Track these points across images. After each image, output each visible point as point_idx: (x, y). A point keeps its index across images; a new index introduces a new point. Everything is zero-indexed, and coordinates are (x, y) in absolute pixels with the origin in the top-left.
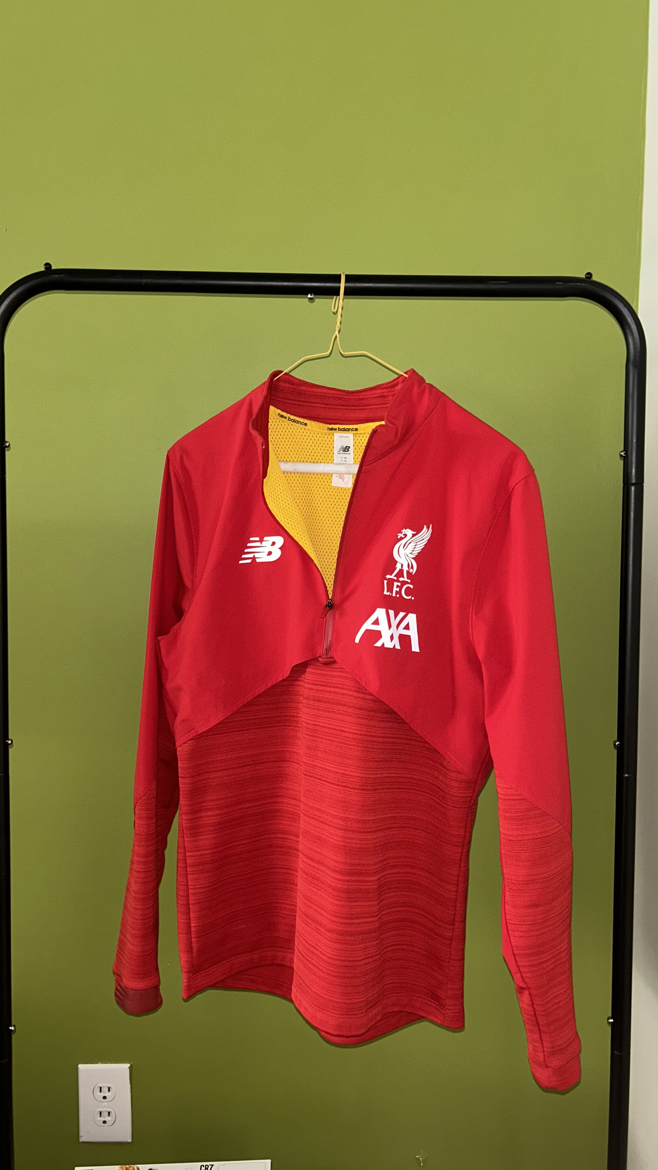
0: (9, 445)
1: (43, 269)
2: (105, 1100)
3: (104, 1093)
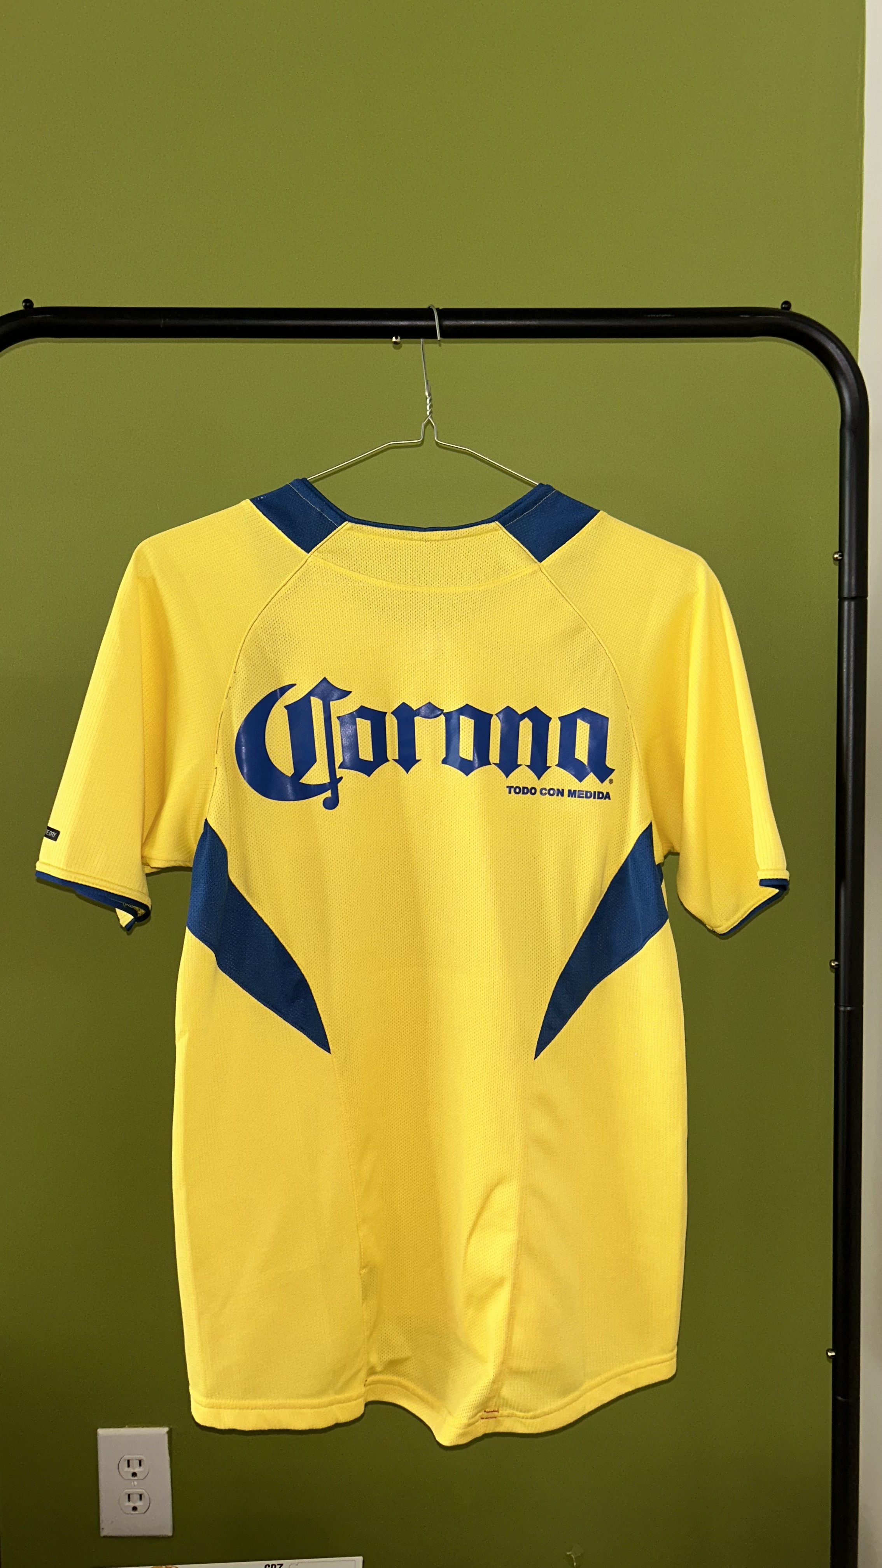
1: (20, 307)
2: (136, 1478)
3: (134, 1468)
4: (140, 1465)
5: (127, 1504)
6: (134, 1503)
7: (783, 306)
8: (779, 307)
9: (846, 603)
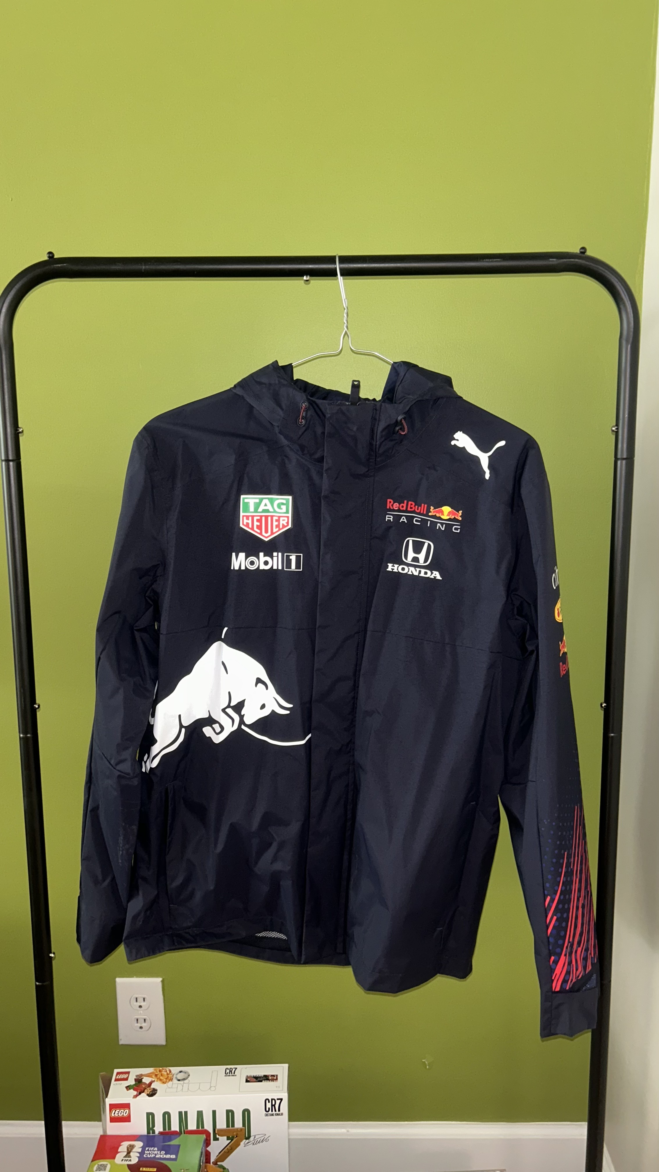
0: (22, 431)
1: (46, 258)
2: (141, 1009)
3: (139, 1003)
4: (144, 1000)
5: (136, 1025)
6: (140, 1024)
7: (581, 250)
9: (619, 462)
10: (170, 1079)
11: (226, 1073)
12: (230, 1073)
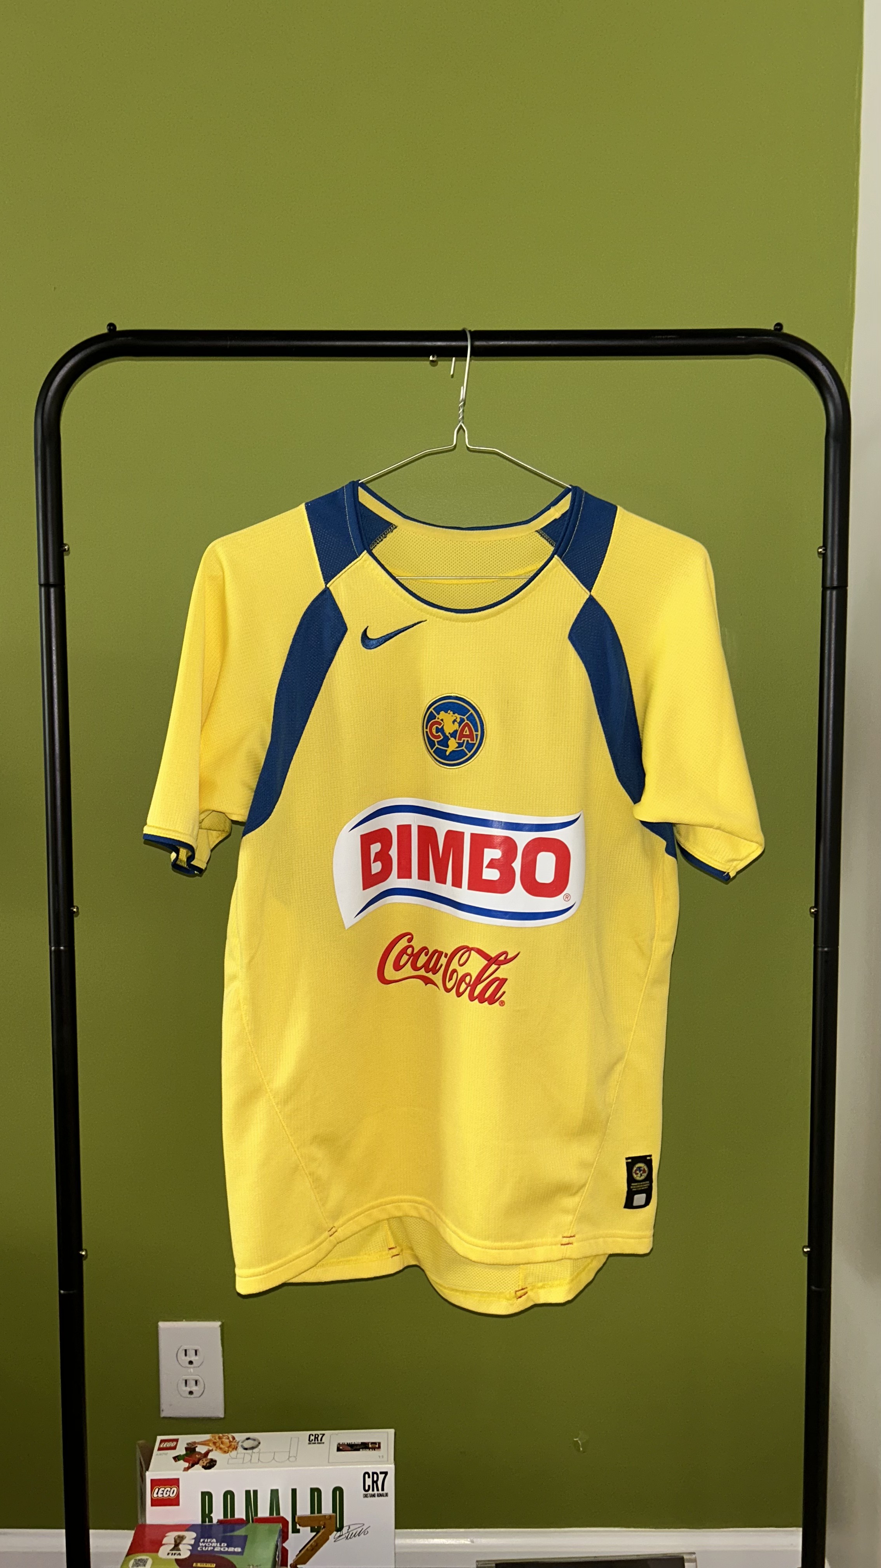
0: (69, 549)
1: (105, 330)
2: (192, 1365)
3: (190, 1357)
4: (196, 1354)
5: (184, 1388)
6: (190, 1387)
7: (776, 327)
8: (772, 329)
9: (828, 592)
10: (233, 1447)
11: (309, 1440)
12: (316, 1440)
